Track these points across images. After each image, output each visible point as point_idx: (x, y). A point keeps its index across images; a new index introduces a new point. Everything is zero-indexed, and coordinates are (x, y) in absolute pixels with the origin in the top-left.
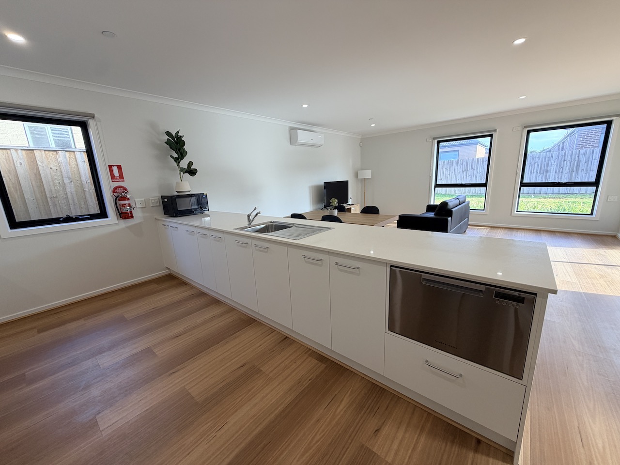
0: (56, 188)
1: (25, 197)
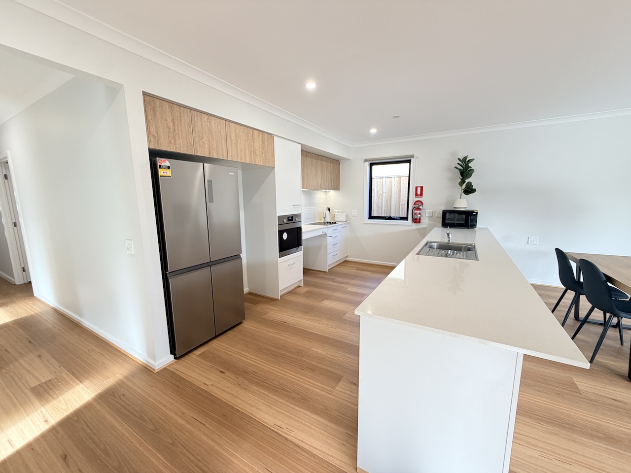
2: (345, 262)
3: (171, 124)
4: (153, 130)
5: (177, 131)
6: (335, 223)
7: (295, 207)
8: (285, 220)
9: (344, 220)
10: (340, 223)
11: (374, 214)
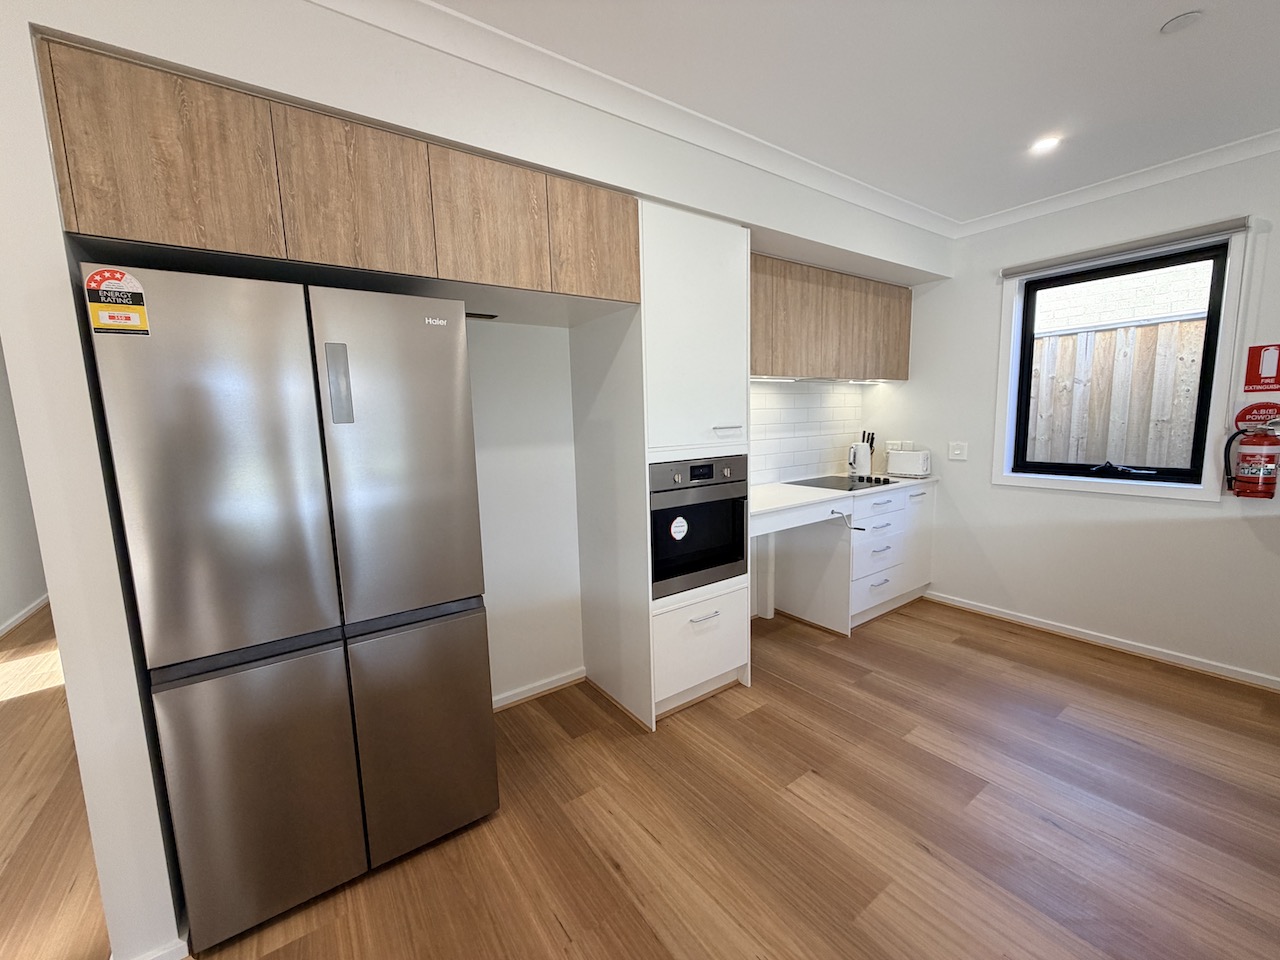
0: (1175, 403)
1: (1111, 418)
2: (919, 606)
3: (178, 152)
4: (91, 168)
5: (205, 176)
6: (886, 482)
7: (720, 433)
8: (678, 478)
9: (920, 473)
10: (903, 482)
11: (1036, 453)
